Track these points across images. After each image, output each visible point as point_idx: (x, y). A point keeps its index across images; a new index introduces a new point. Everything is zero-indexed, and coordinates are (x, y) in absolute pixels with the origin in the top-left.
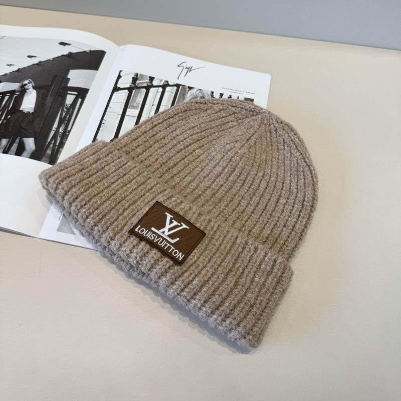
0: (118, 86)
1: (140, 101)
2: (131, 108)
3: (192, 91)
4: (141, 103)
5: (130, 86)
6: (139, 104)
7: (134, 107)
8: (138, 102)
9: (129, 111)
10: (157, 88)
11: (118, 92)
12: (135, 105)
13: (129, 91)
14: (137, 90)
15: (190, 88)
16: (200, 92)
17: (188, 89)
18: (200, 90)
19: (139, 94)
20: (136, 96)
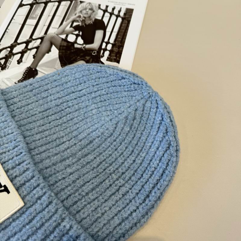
0: (23, 3)
1: (38, 13)
2: (31, 19)
3: (82, 4)
4: (39, 14)
5: (32, 2)
6: (38, 15)
7: (33, 18)
8: (37, 14)
9: (29, 21)
10: (54, 3)
11: (22, 8)
12: (34, 16)
13: (30, 6)
14: (38, 5)
15: (81, 2)
16: (90, 5)
17: (79, 3)
18: (90, 3)
19: (39, 8)
20: (35, 10)
